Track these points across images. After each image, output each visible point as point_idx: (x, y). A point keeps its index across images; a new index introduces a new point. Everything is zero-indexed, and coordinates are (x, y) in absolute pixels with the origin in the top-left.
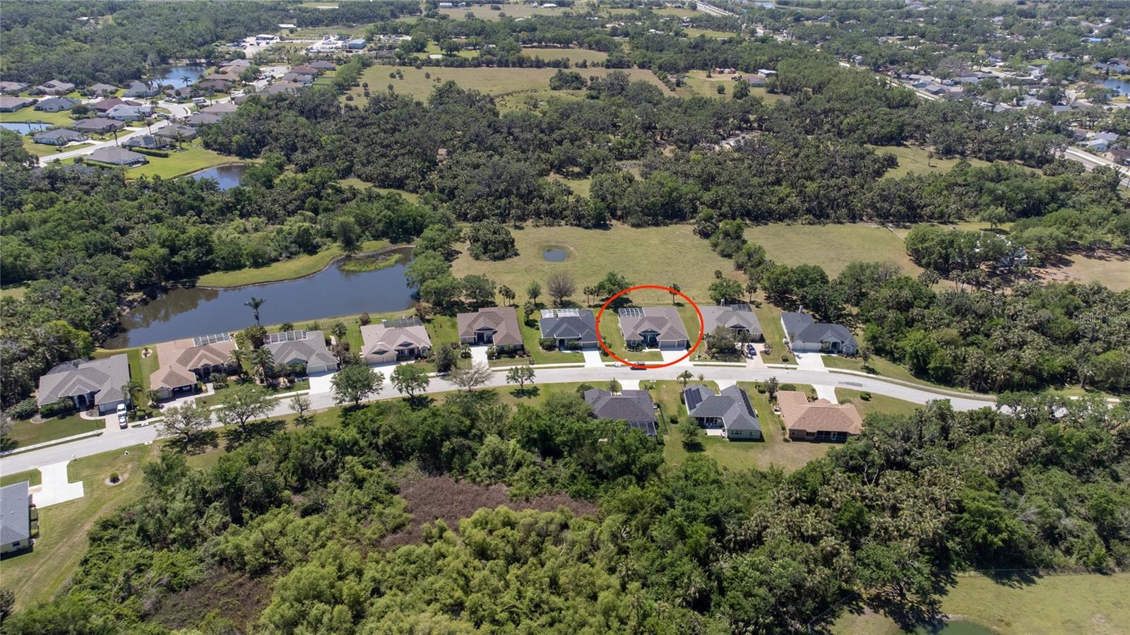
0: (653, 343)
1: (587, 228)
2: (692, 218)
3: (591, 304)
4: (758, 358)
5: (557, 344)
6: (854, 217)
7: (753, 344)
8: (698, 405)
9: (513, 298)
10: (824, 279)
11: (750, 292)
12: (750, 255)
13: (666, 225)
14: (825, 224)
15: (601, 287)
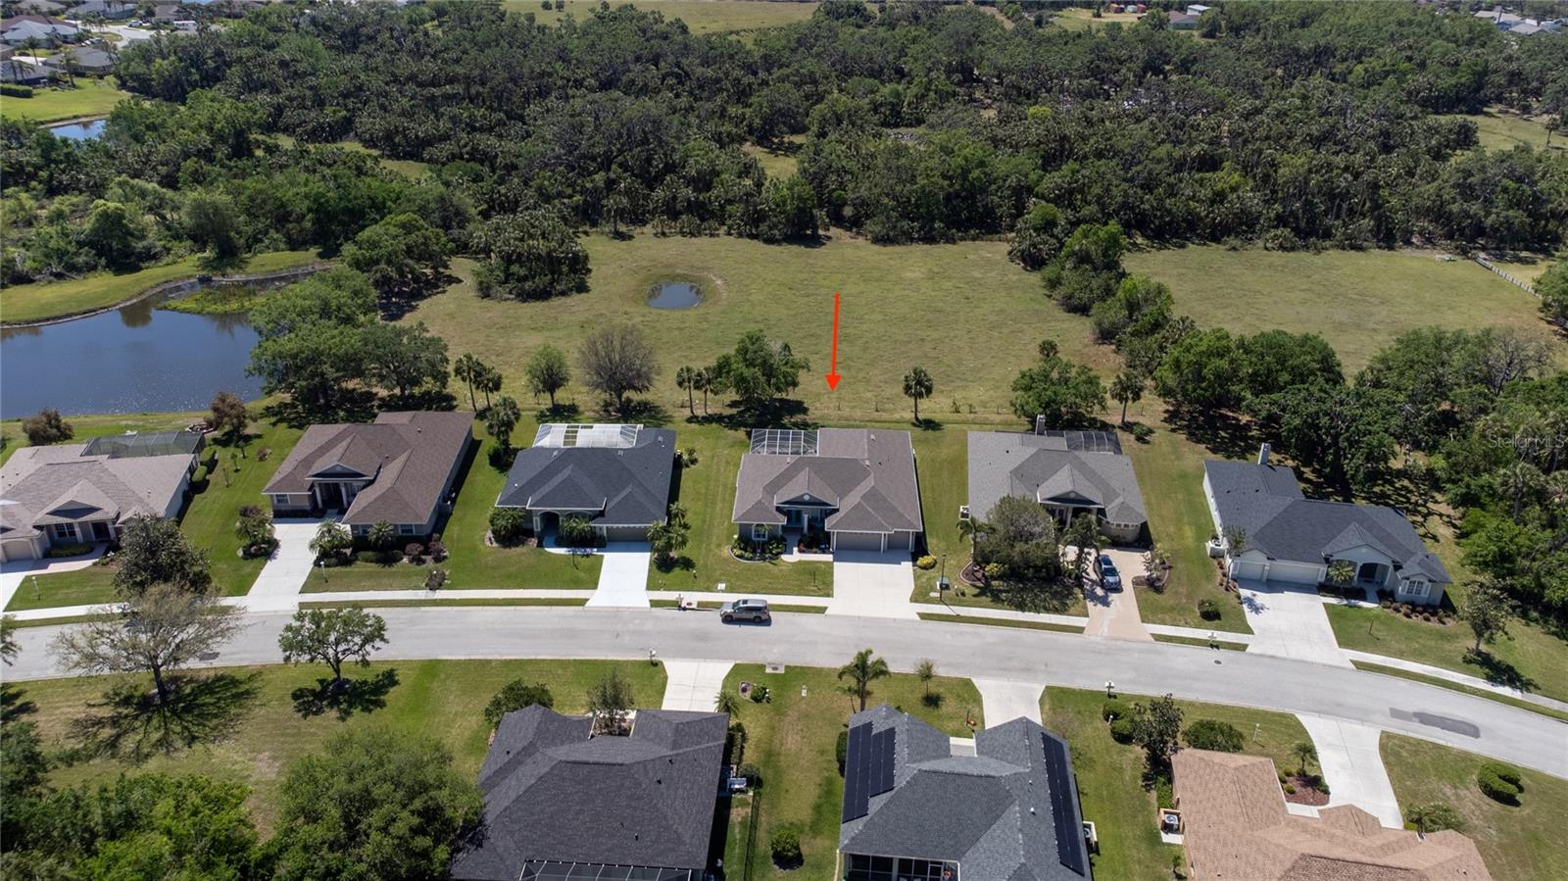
0: (816, 540)
1: (770, 241)
2: (1011, 228)
3: (700, 412)
4: (1125, 602)
5: (537, 524)
6: (1388, 237)
7: (1115, 556)
8: (875, 804)
9: (497, 386)
10: (1330, 369)
11: (1122, 399)
12: (1132, 306)
13: (952, 240)
14: (1318, 251)
15: (722, 368)
